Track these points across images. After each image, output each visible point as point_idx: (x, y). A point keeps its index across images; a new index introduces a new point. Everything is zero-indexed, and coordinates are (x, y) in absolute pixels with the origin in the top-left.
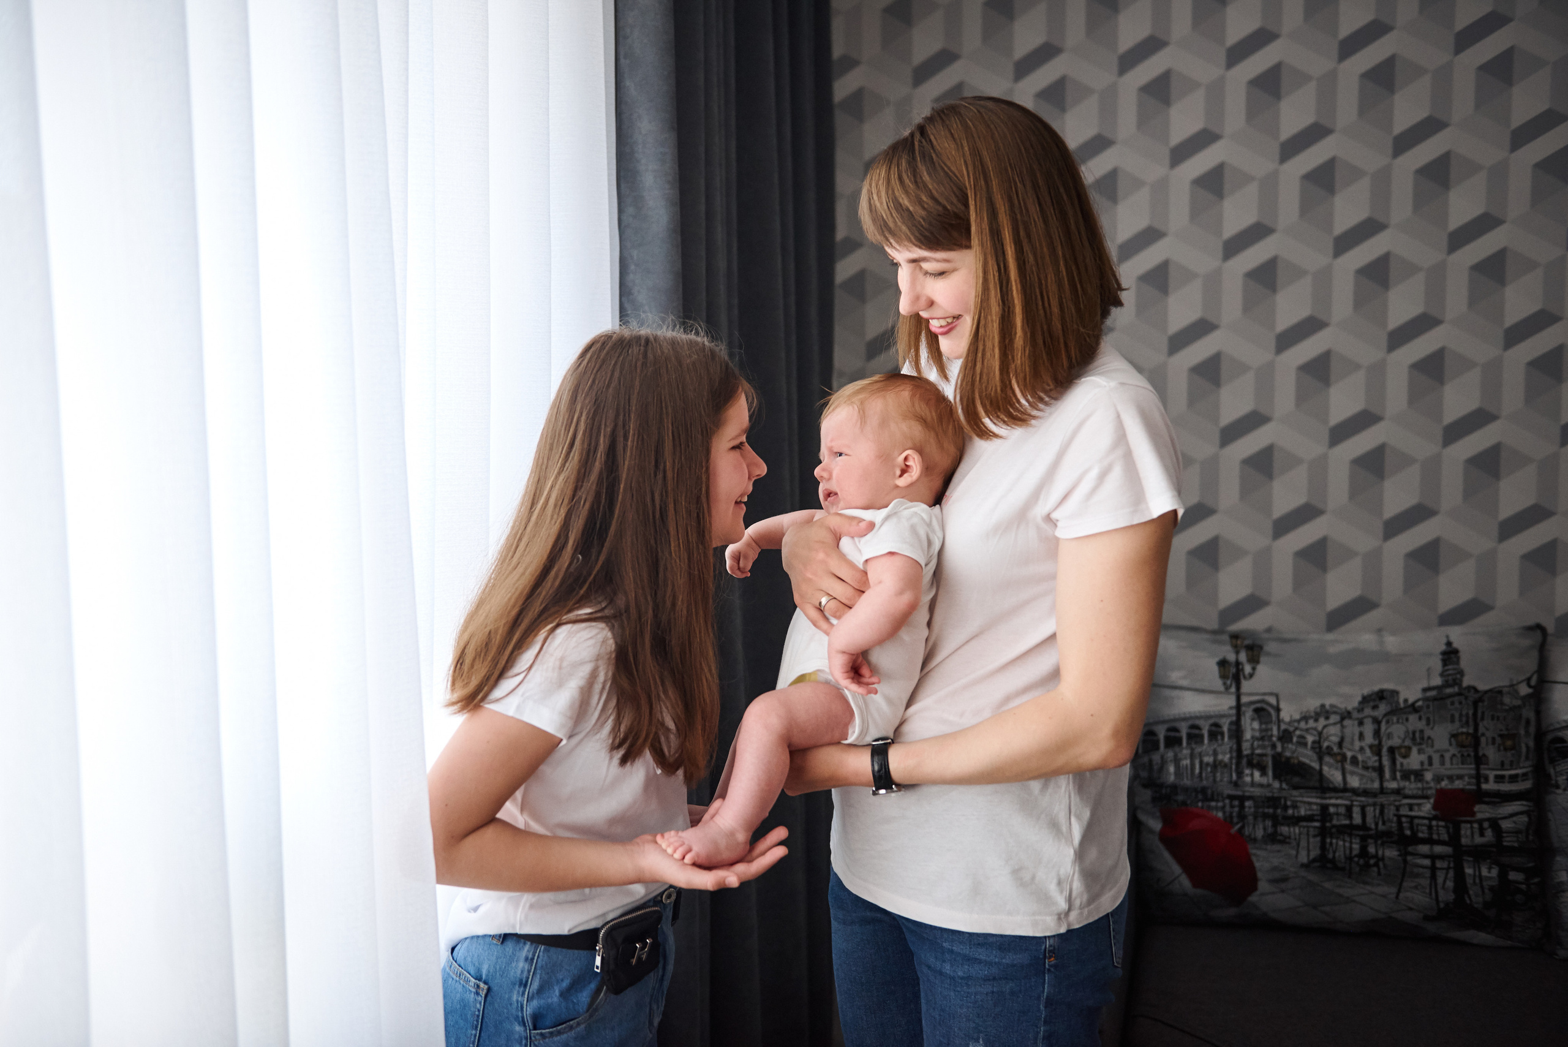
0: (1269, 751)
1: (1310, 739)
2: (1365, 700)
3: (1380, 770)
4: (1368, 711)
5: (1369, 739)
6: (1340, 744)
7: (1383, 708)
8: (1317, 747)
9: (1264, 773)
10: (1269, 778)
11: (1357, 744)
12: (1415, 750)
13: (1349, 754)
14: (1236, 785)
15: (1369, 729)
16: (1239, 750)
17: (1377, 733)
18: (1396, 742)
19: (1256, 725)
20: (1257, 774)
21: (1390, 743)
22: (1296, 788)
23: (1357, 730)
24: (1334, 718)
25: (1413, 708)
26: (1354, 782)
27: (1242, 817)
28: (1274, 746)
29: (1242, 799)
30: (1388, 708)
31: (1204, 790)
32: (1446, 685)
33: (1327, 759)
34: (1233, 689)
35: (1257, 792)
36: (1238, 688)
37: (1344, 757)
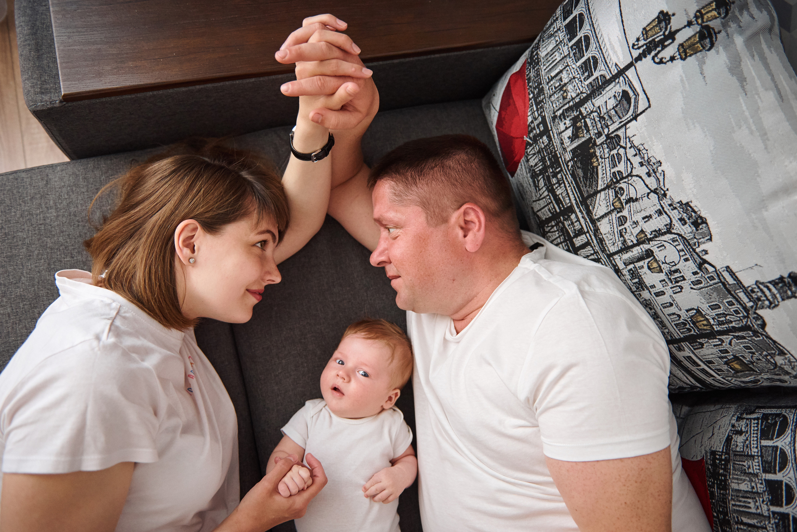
0: (593, 132)
1: (621, 167)
2: (686, 206)
3: (626, 249)
4: (675, 215)
5: (649, 227)
6: (630, 200)
7: (687, 230)
8: (617, 178)
9: (573, 138)
10: (571, 146)
11: (638, 217)
12: (662, 276)
13: (625, 213)
14: (554, 118)
15: (659, 223)
16: (583, 102)
17: (658, 233)
18: (659, 255)
19: (612, 103)
20: (569, 132)
21: (655, 250)
22: (573, 175)
23: (651, 211)
24: (652, 182)
25: (702, 264)
26: (604, 227)
27: (535, 139)
28: (599, 134)
29: (546, 132)
30: (688, 236)
31: (541, 91)
32: (749, 292)
33: (611, 192)
34: (636, 53)
35: (556, 141)
36: (639, 58)
37: (621, 210)
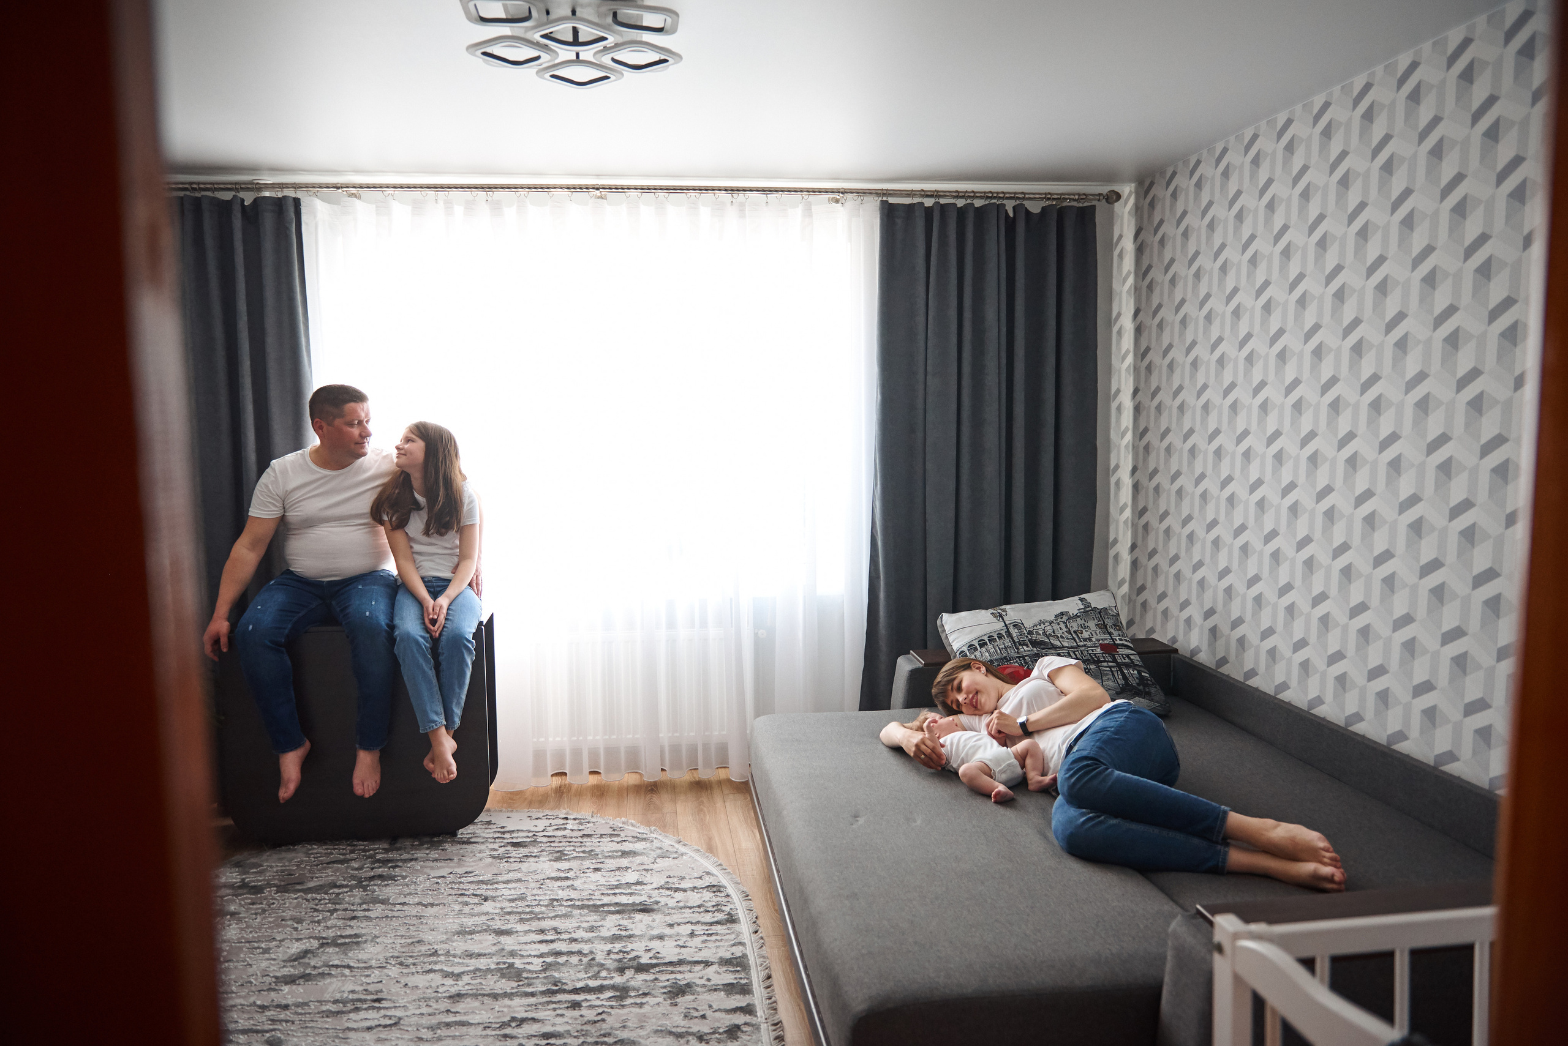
0: (1026, 639)
1: (1041, 632)
2: (1056, 616)
3: (1074, 639)
4: (1059, 620)
5: (1064, 629)
6: (1054, 632)
7: (1065, 618)
8: (1044, 634)
9: (1028, 646)
10: (1031, 648)
11: (1061, 632)
12: (1084, 631)
13: (1059, 635)
14: (1018, 653)
15: (1062, 626)
16: (1013, 640)
17: (1066, 627)
18: (1076, 629)
19: (1016, 631)
20: (1025, 647)
21: (1073, 630)
22: (1043, 649)
23: (1058, 627)
24: (1047, 624)
25: (1077, 616)
26: (1066, 644)
27: (1026, 663)
28: (1027, 637)
29: (1023, 657)
30: (1067, 618)
32: (1086, 607)
33: (1051, 638)
34: (1001, 620)
35: (1028, 653)
37: (1058, 637)
